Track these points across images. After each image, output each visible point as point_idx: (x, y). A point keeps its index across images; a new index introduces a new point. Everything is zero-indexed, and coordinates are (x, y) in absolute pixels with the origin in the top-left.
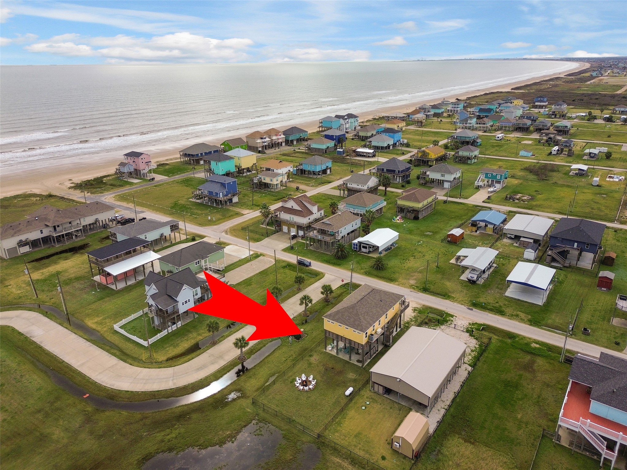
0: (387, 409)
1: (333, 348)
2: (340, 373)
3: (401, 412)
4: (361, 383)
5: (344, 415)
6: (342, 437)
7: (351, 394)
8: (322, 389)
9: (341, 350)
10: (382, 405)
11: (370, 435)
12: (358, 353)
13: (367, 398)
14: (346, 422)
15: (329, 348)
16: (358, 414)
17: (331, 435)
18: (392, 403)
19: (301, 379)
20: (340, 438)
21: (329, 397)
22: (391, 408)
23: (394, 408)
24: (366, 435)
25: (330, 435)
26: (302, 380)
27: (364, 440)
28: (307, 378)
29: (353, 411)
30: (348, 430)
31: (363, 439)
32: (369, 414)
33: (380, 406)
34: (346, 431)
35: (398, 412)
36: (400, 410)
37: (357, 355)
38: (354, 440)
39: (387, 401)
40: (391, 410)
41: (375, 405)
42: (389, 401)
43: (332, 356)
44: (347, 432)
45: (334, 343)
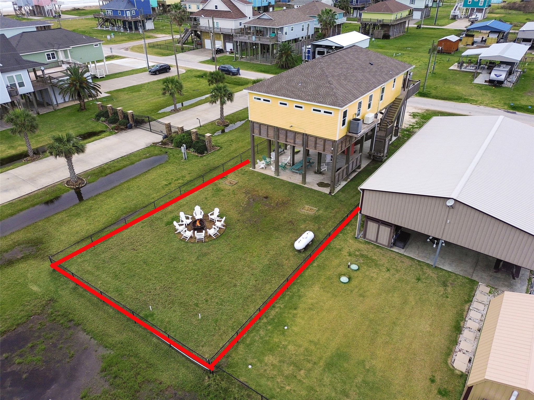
0: (407, 282)
1: (268, 164)
2: (284, 204)
3: (449, 289)
4: (330, 223)
5: (291, 297)
6: (288, 370)
7: (307, 247)
8: (239, 237)
9: (284, 167)
10: (392, 271)
11: (374, 362)
12: (319, 172)
13: (350, 255)
14: (298, 320)
15: (261, 164)
16: (329, 295)
17: (254, 361)
18: (419, 267)
19: (190, 217)
20: (281, 372)
21: (255, 254)
22: (419, 279)
23: (426, 278)
24: (364, 361)
25: (250, 361)
26: (193, 218)
27: (359, 379)
28: (206, 216)
29: (316, 288)
30: (306, 345)
31: (355, 377)
32: (361, 295)
33: (387, 275)
34: (300, 346)
35: (441, 289)
36: (445, 284)
37: (318, 176)
38: (327, 379)
39: (402, 262)
40: (420, 285)
41: (373, 272)
42: (408, 262)
43: (266, 177)
44: (302, 349)
45: (270, 158)
